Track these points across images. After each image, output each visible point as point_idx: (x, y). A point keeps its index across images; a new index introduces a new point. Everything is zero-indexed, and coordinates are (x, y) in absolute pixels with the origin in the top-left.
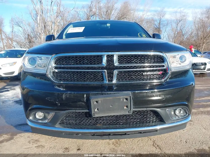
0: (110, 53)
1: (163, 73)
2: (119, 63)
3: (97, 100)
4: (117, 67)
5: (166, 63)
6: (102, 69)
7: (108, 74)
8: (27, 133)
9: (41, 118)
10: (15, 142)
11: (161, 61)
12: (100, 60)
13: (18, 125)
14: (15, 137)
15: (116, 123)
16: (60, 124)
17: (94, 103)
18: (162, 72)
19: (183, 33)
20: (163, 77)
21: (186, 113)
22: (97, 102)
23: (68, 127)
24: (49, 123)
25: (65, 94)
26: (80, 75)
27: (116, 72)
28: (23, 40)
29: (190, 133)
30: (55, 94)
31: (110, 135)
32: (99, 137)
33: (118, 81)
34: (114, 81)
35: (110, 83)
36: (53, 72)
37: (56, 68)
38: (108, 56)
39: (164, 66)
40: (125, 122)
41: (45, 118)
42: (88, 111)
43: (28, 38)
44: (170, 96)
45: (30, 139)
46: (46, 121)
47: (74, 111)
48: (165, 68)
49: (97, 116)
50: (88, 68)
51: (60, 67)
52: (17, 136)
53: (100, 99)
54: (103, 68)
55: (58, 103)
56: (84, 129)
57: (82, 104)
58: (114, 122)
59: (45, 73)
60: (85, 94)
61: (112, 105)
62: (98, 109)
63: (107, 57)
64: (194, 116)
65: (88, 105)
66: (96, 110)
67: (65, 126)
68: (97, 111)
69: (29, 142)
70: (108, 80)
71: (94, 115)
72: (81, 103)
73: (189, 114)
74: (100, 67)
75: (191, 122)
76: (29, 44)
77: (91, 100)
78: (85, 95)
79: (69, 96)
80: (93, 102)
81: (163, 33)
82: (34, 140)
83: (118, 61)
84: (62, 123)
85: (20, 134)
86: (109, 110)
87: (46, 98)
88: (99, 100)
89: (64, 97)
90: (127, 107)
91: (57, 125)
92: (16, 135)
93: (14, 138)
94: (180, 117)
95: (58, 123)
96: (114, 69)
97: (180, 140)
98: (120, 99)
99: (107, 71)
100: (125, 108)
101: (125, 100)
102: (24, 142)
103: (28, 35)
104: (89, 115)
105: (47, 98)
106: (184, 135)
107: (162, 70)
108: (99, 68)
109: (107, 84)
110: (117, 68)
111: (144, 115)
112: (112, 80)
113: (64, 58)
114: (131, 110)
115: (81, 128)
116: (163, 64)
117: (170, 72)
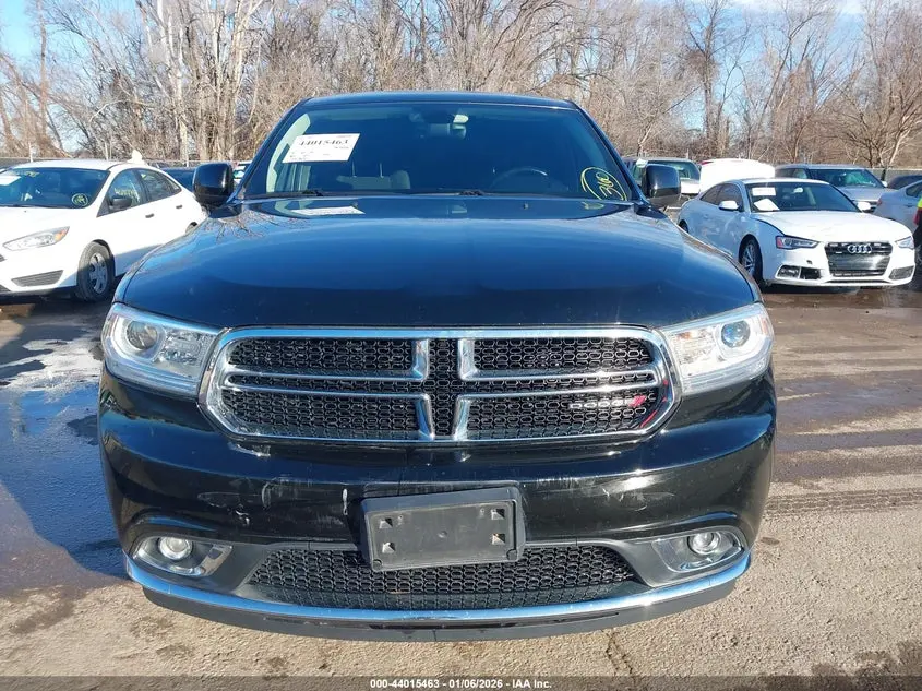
0: (443, 334)
1: (648, 400)
2: (477, 366)
3: (389, 514)
4: (469, 383)
5: (661, 364)
6: (412, 391)
7: (435, 407)
8: (125, 588)
9: (179, 556)
10: (77, 627)
11: (640, 356)
12: (405, 355)
13: (89, 545)
14: (79, 604)
15: (463, 587)
16: (252, 582)
17: (377, 525)
18: (644, 398)
19: (817, 73)
20: (648, 414)
21: (735, 543)
22: (389, 521)
23: (283, 600)
24: (208, 581)
25: (269, 487)
26: (329, 406)
27: (465, 403)
28: (92, 91)
29: (759, 599)
30: (231, 483)
31: (439, 627)
32: (399, 633)
33: (473, 433)
34: (460, 434)
35: (445, 440)
36: (224, 390)
37: (235, 378)
38: (435, 344)
39: (650, 378)
40: (497, 583)
41: (195, 558)
42: (355, 548)
43: (114, 86)
44: (667, 494)
45: (139, 616)
46: (198, 572)
47: (304, 546)
48: (654, 384)
49: (386, 567)
50: (359, 386)
51: (253, 377)
52: (85, 601)
53: (403, 511)
54: (416, 387)
55: (244, 517)
56: (344, 606)
57: (332, 524)
58: (456, 582)
59: (194, 393)
60: (345, 487)
61: (446, 533)
62: (392, 546)
63: (431, 345)
64: (790, 519)
65: (355, 528)
66: (385, 547)
67: (273, 591)
68: (392, 551)
69: (134, 629)
70: (436, 428)
71: (377, 566)
72: (329, 519)
73: (743, 549)
74: (404, 383)
75: (771, 549)
76: (118, 113)
77: (366, 517)
78: (345, 491)
79: (285, 492)
80: (375, 521)
81: (724, 78)
82: (153, 620)
83: (476, 358)
84: (258, 582)
85: (96, 591)
86: (435, 548)
87: (199, 496)
88: (396, 516)
89: (266, 498)
90: (502, 537)
91: (243, 590)
92: (84, 596)
93: (77, 612)
94: (708, 559)
95: (246, 580)
96: (460, 392)
97: (714, 632)
98: (475, 511)
99: (432, 397)
100: (495, 539)
101: (494, 513)
102: (112, 631)
103: (116, 75)
104: (359, 559)
105: (204, 496)
106: (733, 609)
107: (644, 391)
108: (400, 387)
109: (429, 445)
110: (470, 387)
111: (568, 560)
112: (450, 428)
113: (267, 344)
114: (515, 548)
115: (332, 605)
116: (647, 371)
117: (672, 401)
